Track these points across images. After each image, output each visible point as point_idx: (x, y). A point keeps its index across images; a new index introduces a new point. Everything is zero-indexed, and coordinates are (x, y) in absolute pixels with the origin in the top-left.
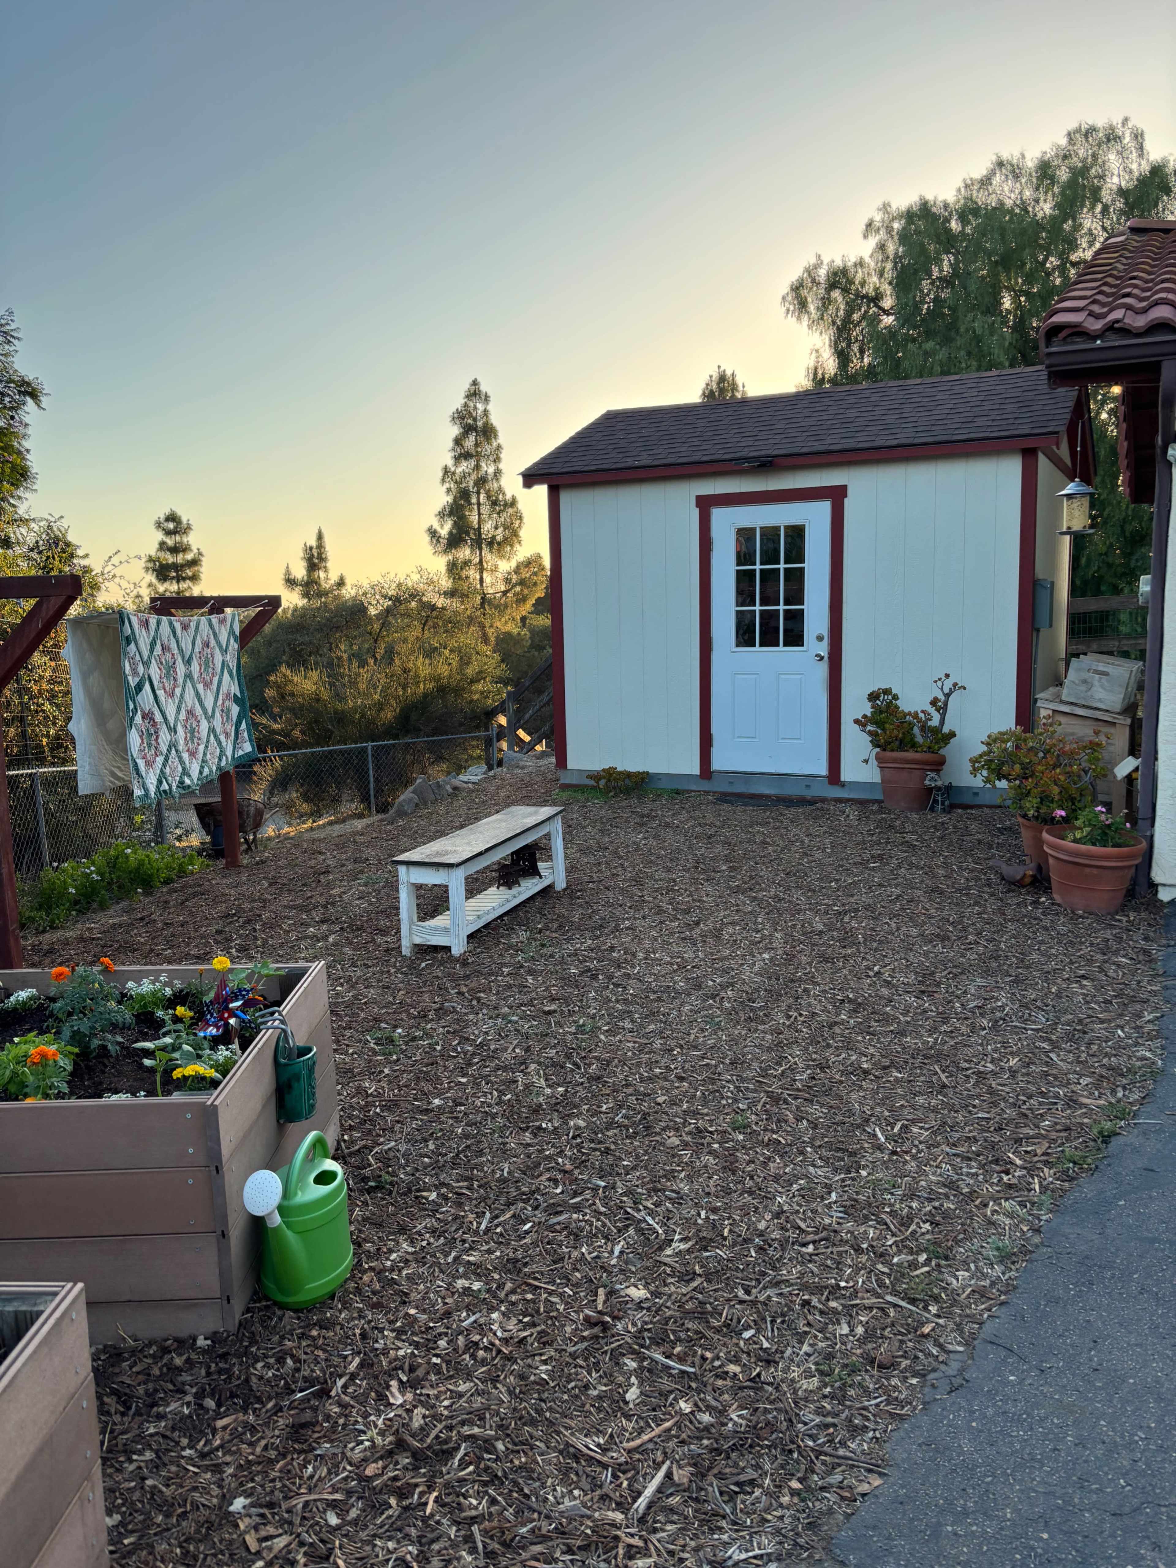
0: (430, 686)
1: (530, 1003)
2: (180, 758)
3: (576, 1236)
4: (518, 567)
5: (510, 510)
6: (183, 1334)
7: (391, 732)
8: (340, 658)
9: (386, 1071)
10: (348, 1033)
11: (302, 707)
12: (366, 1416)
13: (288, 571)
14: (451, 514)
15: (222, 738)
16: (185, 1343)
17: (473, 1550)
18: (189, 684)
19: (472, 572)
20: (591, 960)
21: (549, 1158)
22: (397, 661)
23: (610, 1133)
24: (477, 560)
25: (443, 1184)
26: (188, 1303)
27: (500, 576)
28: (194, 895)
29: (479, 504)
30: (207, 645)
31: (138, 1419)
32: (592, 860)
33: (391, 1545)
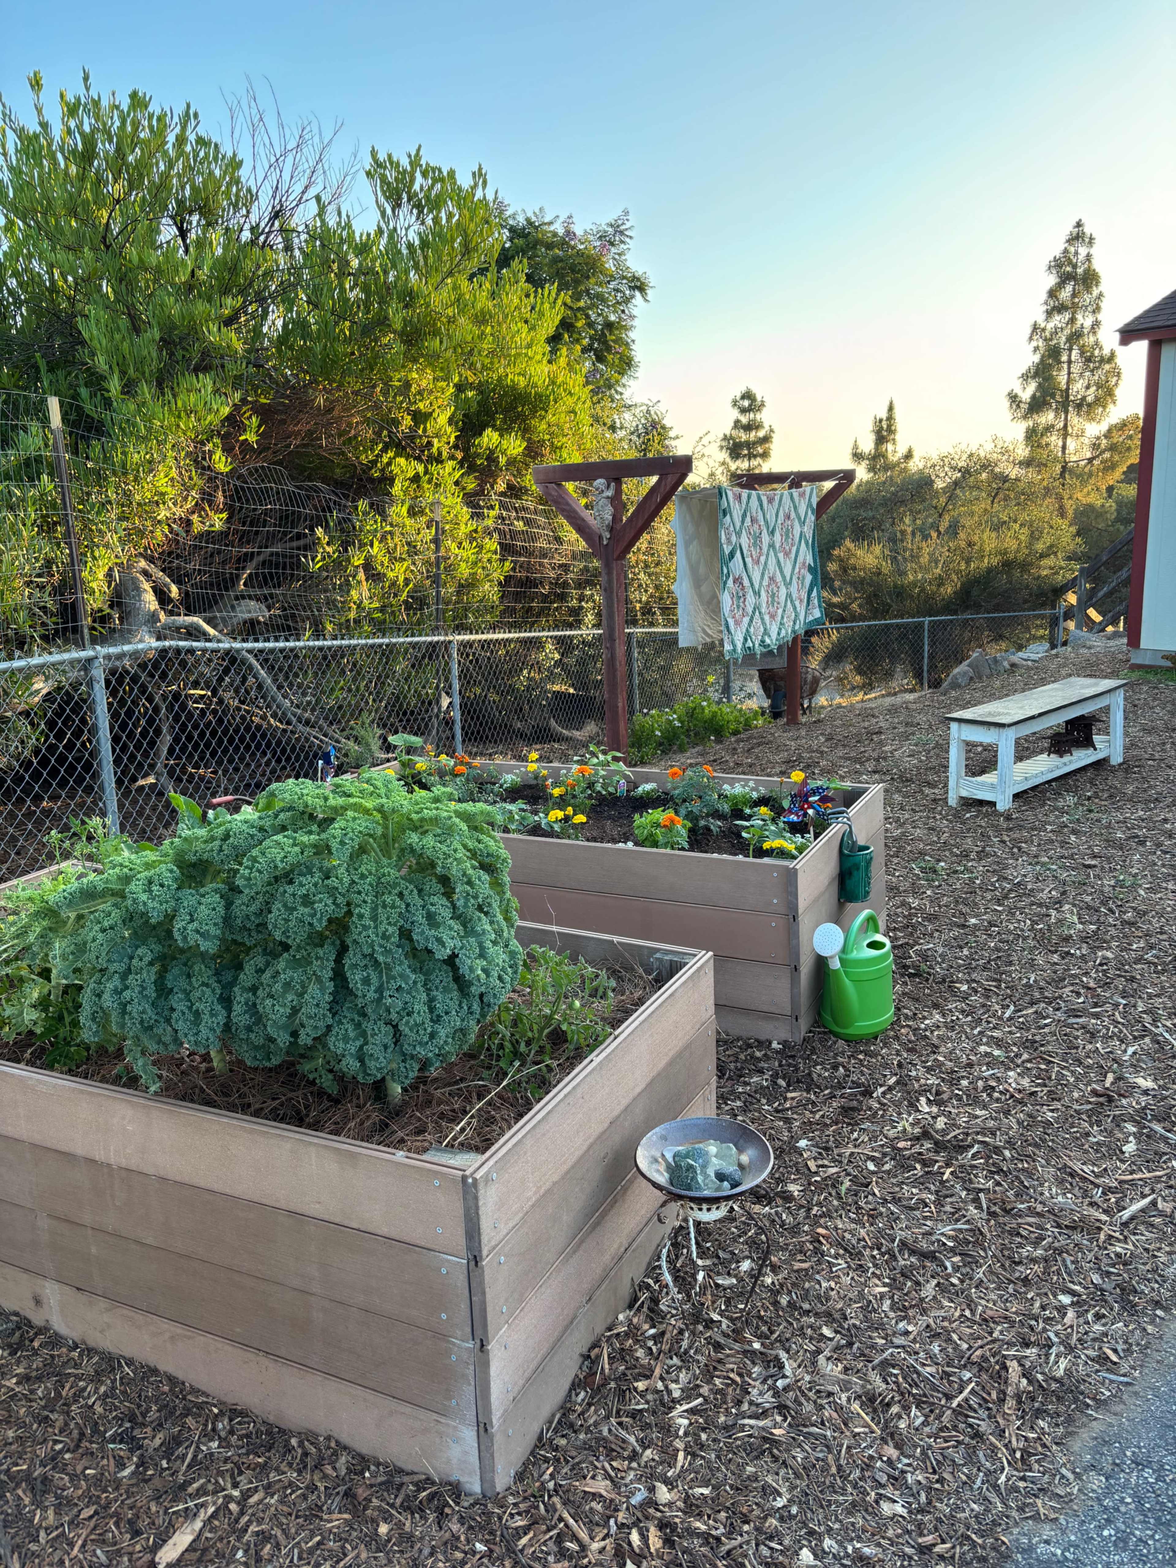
0: (995, 561)
1: (1071, 857)
2: (762, 619)
3: (1093, 1035)
4: (1110, 431)
5: (1107, 367)
6: (762, 1038)
7: (949, 607)
8: (903, 532)
9: (929, 892)
10: (896, 860)
11: (862, 581)
12: (899, 1114)
13: (856, 446)
14: (1036, 375)
15: (797, 603)
16: (763, 1044)
17: (979, 1207)
18: (772, 553)
19: (1054, 438)
20: (1140, 828)
21: (1074, 976)
22: (962, 535)
23: (1139, 966)
24: (1062, 424)
25: (974, 981)
26: (768, 1016)
27: (1087, 441)
28: (759, 744)
29: (1070, 362)
30: (788, 517)
31: (730, 1082)
32: (1156, 740)
33: (914, 1191)
